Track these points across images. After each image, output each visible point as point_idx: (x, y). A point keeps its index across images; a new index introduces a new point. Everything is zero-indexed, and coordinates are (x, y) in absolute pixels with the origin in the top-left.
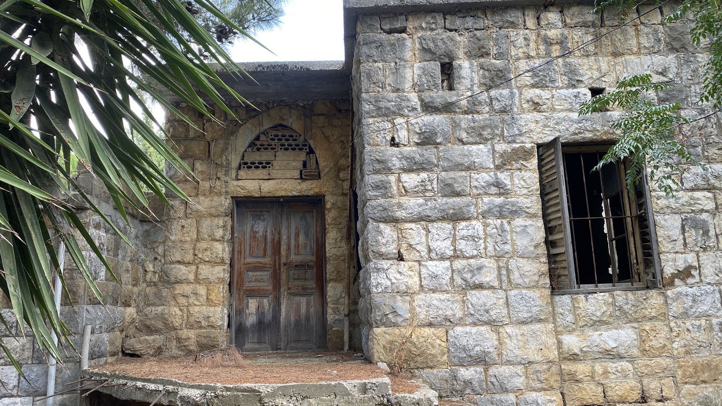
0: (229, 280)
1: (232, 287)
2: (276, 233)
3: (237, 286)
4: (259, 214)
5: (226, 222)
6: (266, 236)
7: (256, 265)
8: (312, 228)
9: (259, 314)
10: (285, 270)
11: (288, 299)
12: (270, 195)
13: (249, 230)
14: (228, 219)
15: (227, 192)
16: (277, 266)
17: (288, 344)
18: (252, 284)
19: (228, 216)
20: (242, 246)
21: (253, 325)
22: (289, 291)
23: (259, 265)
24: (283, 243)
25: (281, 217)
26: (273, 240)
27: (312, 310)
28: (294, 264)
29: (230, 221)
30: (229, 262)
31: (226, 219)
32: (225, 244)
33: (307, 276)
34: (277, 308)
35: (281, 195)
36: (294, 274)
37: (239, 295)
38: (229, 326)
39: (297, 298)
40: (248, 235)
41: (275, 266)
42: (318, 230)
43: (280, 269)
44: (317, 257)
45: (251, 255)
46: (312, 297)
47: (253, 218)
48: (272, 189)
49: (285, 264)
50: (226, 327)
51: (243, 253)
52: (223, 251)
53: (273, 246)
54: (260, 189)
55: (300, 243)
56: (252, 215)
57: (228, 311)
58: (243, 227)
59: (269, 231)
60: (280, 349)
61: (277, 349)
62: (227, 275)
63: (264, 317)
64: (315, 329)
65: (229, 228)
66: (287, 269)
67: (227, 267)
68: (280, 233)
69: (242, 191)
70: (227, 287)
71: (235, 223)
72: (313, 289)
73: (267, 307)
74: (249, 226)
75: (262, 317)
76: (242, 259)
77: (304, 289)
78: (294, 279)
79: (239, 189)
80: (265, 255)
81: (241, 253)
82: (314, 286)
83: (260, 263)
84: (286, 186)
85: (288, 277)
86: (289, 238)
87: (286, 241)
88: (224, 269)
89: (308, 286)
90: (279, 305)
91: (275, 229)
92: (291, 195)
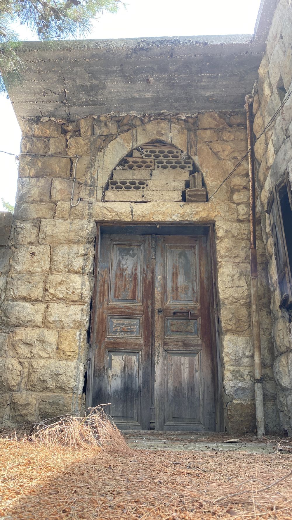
0: (87, 325)
1: (91, 334)
2: (149, 272)
3: (97, 336)
4: (127, 247)
5: (88, 249)
6: (136, 274)
7: (123, 310)
8: (194, 267)
9: (125, 377)
10: (160, 319)
11: (164, 359)
12: (144, 219)
13: (114, 267)
14: (90, 247)
15: (90, 215)
16: (150, 314)
17: (164, 423)
18: (118, 335)
19: (90, 243)
20: (106, 285)
21: (117, 391)
22: (166, 348)
23: (127, 310)
24: (157, 284)
25: (155, 251)
26: (145, 280)
27: (197, 375)
28: (172, 312)
29: (92, 249)
30: (89, 301)
31: (89, 246)
32: (86, 277)
33: (189, 327)
34: (150, 369)
35: (157, 219)
36: (171, 325)
37: (100, 349)
38: (85, 390)
39: (176, 358)
40: (113, 273)
41: (147, 313)
42: (202, 269)
43: (153, 317)
44: (202, 303)
45: (116, 298)
46: (197, 357)
47: (120, 252)
48: (147, 212)
49: (160, 311)
50: (80, 391)
51: (106, 294)
52: (82, 285)
53: (145, 287)
54: (132, 212)
55: (179, 285)
56: (119, 249)
57: (85, 368)
58: (108, 262)
59: (139, 269)
60: (154, 428)
61: (150, 429)
62: (86, 318)
63: (132, 381)
64: (201, 403)
65: (91, 258)
66: (162, 318)
67: (86, 307)
68: (153, 272)
69: (109, 214)
70: (84, 333)
71: (99, 254)
72: (197, 345)
73: (136, 368)
74: (114, 262)
75: (130, 381)
76: (106, 302)
77: (186, 345)
78: (172, 331)
79: (105, 211)
80: (134, 298)
81: (104, 295)
82: (200, 342)
83: (128, 308)
84: (164, 209)
85: (164, 327)
86: (165, 278)
87: (161, 282)
88: (82, 310)
89: (192, 342)
90: (153, 365)
91: (147, 267)
92: (171, 220)
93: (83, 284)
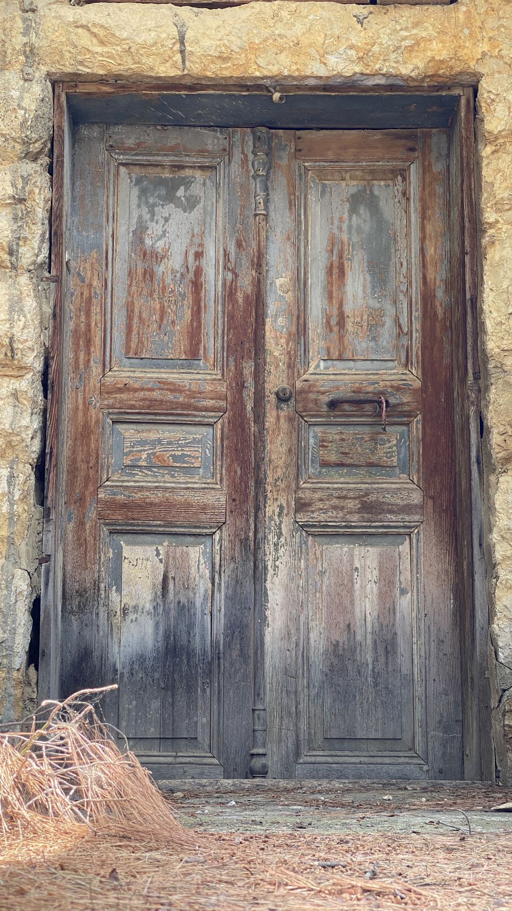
0: (36, 446)
1: (51, 477)
2: (246, 263)
3: (71, 483)
4: (167, 175)
5: (26, 180)
6: (198, 272)
7: (156, 395)
8: (402, 243)
9: (166, 612)
10: (284, 425)
11: (299, 552)
12: (227, 71)
13: (123, 246)
14: (36, 171)
15: (30, 53)
16: (249, 406)
17: (297, 754)
18: (140, 479)
19: (35, 159)
20: (95, 309)
21: (141, 658)
22: (302, 518)
23: (170, 396)
24: (272, 307)
25: (266, 189)
26: (230, 292)
27: (405, 603)
28: (326, 399)
29: (42, 179)
30: (39, 366)
31: (29, 167)
32: (24, 279)
33: (381, 452)
34: (249, 586)
35: (273, 70)
36: (322, 443)
37: (81, 524)
38: (34, 655)
39: (338, 550)
40: (120, 268)
41: (238, 403)
42: (431, 251)
43: (259, 417)
44: (429, 371)
45: (133, 354)
46: (405, 548)
47: (143, 192)
48: (236, 43)
49: (282, 398)
50: (20, 659)
51: (97, 340)
52: (11, 309)
53: (231, 317)
54: (182, 41)
55: (348, 309)
56: (139, 181)
57: (33, 587)
58: (99, 229)
59: (211, 253)
60: (263, 773)
61: (252, 773)
62: (30, 423)
63: (190, 626)
64: (419, 690)
65: (41, 213)
66: (290, 420)
67: (29, 385)
68: (259, 263)
69: (99, 49)
70: (26, 475)
71: (67, 198)
72: (407, 509)
73: (203, 585)
74: (122, 230)
75: (183, 627)
76: (96, 369)
77: (369, 508)
78: (325, 464)
79: (85, 39)
80: (194, 353)
81: (89, 342)
82: (416, 498)
83: (175, 388)
84: (299, 29)
85: (297, 453)
86: (300, 283)
87: (289, 296)
88: (15, 395)
89: (389, 498)
90: (258, 574)
91: (239, 245)
92: (322, 72)
93: (15, 306)
